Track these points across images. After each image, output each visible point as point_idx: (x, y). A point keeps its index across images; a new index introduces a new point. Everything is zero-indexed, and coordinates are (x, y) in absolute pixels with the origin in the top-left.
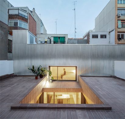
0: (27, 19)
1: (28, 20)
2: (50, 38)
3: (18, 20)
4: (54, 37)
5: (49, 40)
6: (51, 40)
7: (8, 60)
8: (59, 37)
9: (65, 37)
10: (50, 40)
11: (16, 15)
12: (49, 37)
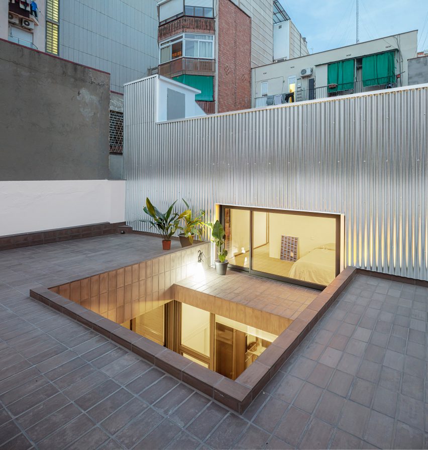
0: (213, 18)
1: (217, 20)
2: (308, 73)
3: (184, 35)
4: (329, 64)
5: (305, 84)
6: (317, 85)
7: (111, 178)
8: (359, 60)
9: (397, 51)
10: (312, 83)
11: (178, 18)
12: (304, 71)
